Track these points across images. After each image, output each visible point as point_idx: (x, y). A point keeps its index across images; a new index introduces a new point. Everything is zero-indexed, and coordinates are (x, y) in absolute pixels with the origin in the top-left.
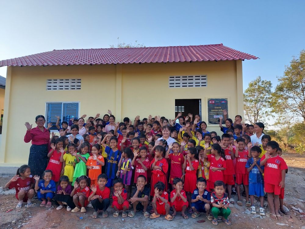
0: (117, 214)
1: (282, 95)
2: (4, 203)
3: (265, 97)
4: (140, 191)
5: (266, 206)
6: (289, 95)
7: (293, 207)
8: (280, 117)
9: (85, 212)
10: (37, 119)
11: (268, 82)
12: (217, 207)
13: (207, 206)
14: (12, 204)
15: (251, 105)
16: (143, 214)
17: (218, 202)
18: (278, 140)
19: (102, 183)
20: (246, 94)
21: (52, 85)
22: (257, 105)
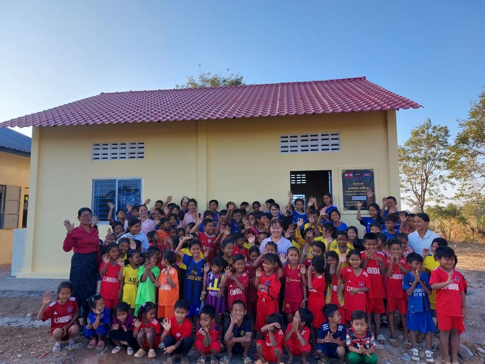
0: (203, 360)
1: (466, 150)
2: (34, 343)
3: (439, 152)
4: (235, 325)
5: (436, 347)
6: (477, 150)
7: (480, 349)
8: (463, 186)
9: (154, 358)
10: (80, 213)
11: (442, 128)
12: (356, 353)
13: (340, 350)
14: (46, 345)
15: (416, 165)
16: (243, 360)
17: (358, 343)
18: (461, 223)
19: (179, 315)
20: (407, 148)
21: (101, 152)
22: (425, 166)
